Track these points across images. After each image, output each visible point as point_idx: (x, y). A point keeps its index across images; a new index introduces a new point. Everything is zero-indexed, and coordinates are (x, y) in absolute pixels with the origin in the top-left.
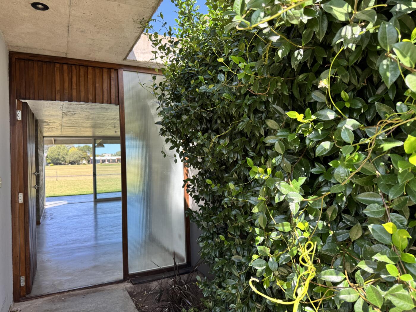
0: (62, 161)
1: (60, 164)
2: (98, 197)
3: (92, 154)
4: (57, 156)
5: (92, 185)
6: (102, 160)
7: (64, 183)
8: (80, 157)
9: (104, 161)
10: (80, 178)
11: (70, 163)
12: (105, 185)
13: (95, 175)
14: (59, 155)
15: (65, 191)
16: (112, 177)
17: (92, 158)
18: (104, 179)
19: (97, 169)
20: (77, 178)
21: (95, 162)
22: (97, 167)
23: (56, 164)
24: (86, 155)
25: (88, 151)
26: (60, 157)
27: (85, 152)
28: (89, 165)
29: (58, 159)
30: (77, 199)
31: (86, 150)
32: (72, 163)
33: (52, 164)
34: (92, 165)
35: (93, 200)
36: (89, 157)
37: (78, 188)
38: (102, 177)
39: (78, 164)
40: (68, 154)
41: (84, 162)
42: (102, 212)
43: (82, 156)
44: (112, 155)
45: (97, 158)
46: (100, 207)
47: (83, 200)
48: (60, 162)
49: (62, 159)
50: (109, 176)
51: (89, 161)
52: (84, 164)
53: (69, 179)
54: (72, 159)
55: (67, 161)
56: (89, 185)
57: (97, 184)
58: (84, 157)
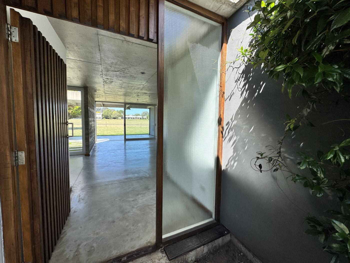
0: (110, 117)
1: (109, 118)
2: (127, 137)
3: (124, 115)
4: (107, 115)
5: (123, 129)
6: (128, 118)
7: (109, 128)
8: (118, 116)
9: (129, 118)
10: (118, 126)
11: (113, 118)
12: (130, 130)
13: (125, 125)
14: (108, 114)
15: (110, 132)
16: (133, 126)
17: (123, 116)
18: (129, 127)
19: (126, 122)
20: (116, 126)
21: (125, 118)
22: (126, 121)
23: (107, 118)
24: (121, 115)
25: (122, 113)
26: (109, 115)
27: (121, 113)
28: (122, 120)
29: (108, 116)
30: (115, 138)
31: (121, 112)
32: (114, 118)
33: (105, 118)
34: (123, 120)
35: (124, 139)
36: (122, 116)
37: (116, 131)
38: (128, 126)
39: (117, 119)
40: (113, 114)
41: (120, 118)
42: (129, 148)
43: (119, 115)
44: (133, 115)
45: (126, 117)
46: (128, 144)
47: (118, 139)
48: (109, 117)
49: (110, 116)
50: (131, 126)
51: (122, 118)
52: (120, 119)
53: (112, 126)
54: (114, 117)
55: (112, 117)
56: (122, 130)
57: (126, 129)
58: (120, 116)
